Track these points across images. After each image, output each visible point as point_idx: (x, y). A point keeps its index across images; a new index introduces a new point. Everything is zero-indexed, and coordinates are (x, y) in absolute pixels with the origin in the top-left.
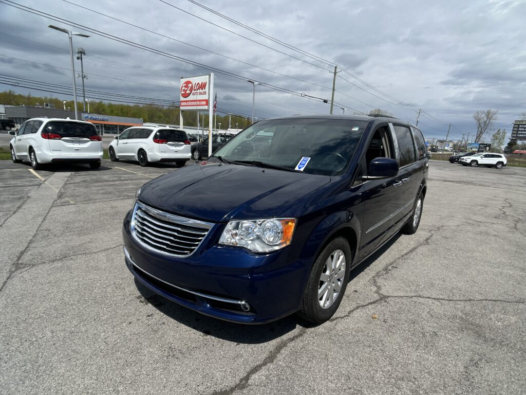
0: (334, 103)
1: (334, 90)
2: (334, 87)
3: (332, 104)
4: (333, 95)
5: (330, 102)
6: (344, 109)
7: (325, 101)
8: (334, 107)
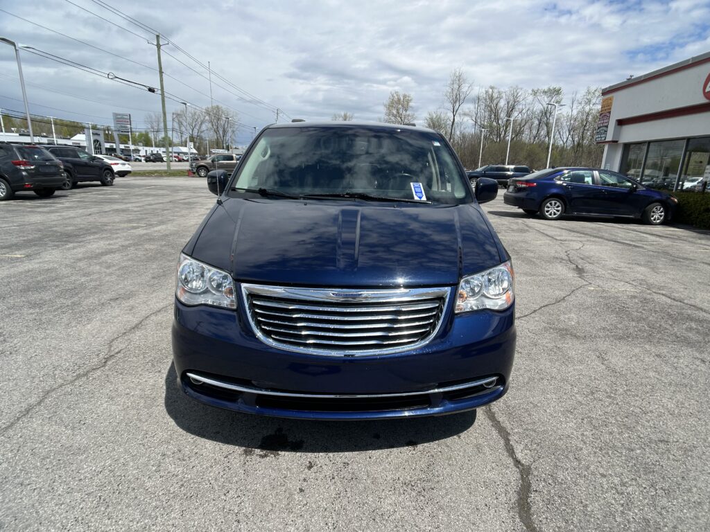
0: (166, 94)
1: (161, 72)
2: (161, 68)
3: (163, 94)
4: (162, 81)
5: (160, 92)
6: (185, 104)
7: (151, 90)
8: (166, 99)
